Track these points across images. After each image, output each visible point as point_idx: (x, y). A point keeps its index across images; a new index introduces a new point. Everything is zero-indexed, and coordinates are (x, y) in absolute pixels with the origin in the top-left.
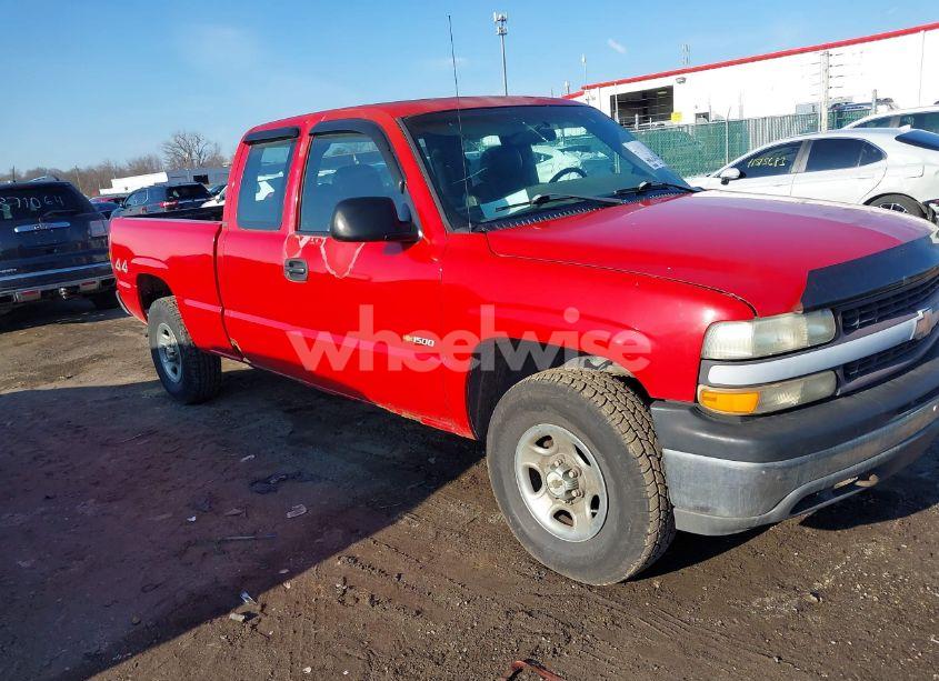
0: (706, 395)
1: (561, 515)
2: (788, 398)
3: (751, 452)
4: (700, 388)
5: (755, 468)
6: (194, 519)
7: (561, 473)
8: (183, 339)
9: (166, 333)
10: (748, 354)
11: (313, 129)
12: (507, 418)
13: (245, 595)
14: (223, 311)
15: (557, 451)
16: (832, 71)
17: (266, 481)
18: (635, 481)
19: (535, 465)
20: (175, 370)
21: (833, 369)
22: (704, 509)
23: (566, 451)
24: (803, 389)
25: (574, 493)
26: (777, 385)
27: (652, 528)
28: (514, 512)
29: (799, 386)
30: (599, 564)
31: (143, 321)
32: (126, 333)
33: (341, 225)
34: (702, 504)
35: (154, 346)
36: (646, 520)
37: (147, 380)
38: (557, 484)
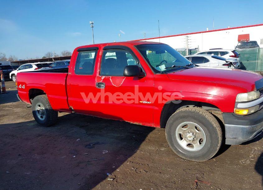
0: (237, 111)
1: (189, 145)
2: (252, 111)
3: (249, 123)
4: (235, 109)
5: (250, 127)
6: (75, 156)
7: (192, 134)
8: (48, 107)
9: (39, 106)
10: (246, 101)
11: (104, 48)
12: (174, 121)
13: (108, 174)
14: (67, 99)
15: (189, 129)
16: (189, 41)
17: (89, 145)
18: (216, 133)
19: (181, 133)
20: (42, 117)
21: (259, 104)
22: (235, 138)
23: (192, 128)
24: (255, 109)
25: (195, 139)
26: (251, 108)
27: (219, 145)
28: (175, 146)
29: (254, 108)
30: (203, 156)
31: (29, 103)
32: (7, 108)
33: (126, 72)
34: (235, 137)
35: (34, 110)
36: (218, 143)
37: (26, 121)
38: (190, 137)
